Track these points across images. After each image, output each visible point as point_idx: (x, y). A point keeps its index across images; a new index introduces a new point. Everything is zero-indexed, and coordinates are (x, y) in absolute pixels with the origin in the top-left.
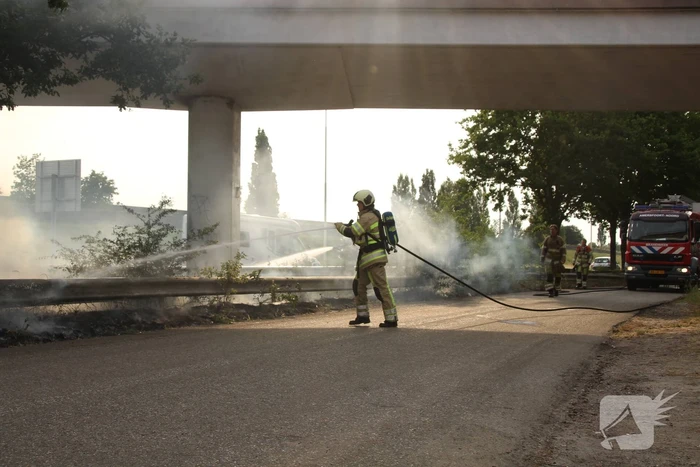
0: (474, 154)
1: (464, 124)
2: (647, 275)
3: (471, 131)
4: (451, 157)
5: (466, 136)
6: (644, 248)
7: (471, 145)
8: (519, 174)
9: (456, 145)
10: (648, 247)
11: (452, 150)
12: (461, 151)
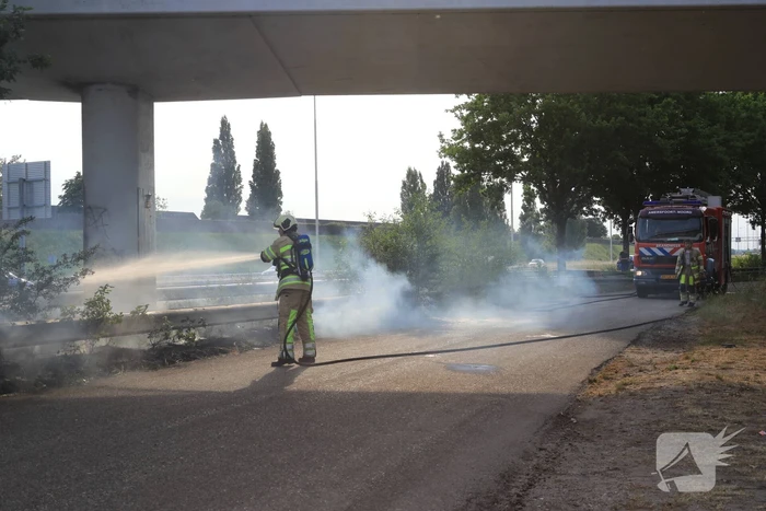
0: (467, 144)
1: (458, 112)
2: (658, 280)
3: (465, 120)
4: (443, 150)
5: (458, 125)
6: (655, 250)
7: (465, 136)
8: (519, 167)
9: (448, 136)
10: (659, 249)
11: (443, 141)
12: (454, 142)
